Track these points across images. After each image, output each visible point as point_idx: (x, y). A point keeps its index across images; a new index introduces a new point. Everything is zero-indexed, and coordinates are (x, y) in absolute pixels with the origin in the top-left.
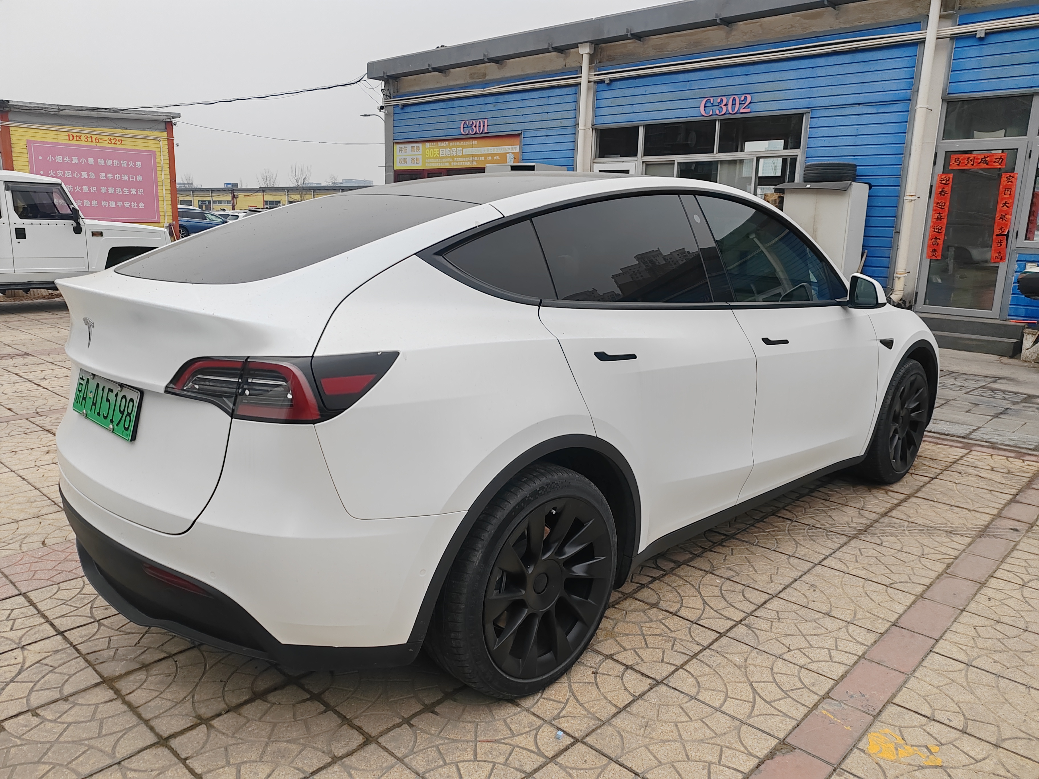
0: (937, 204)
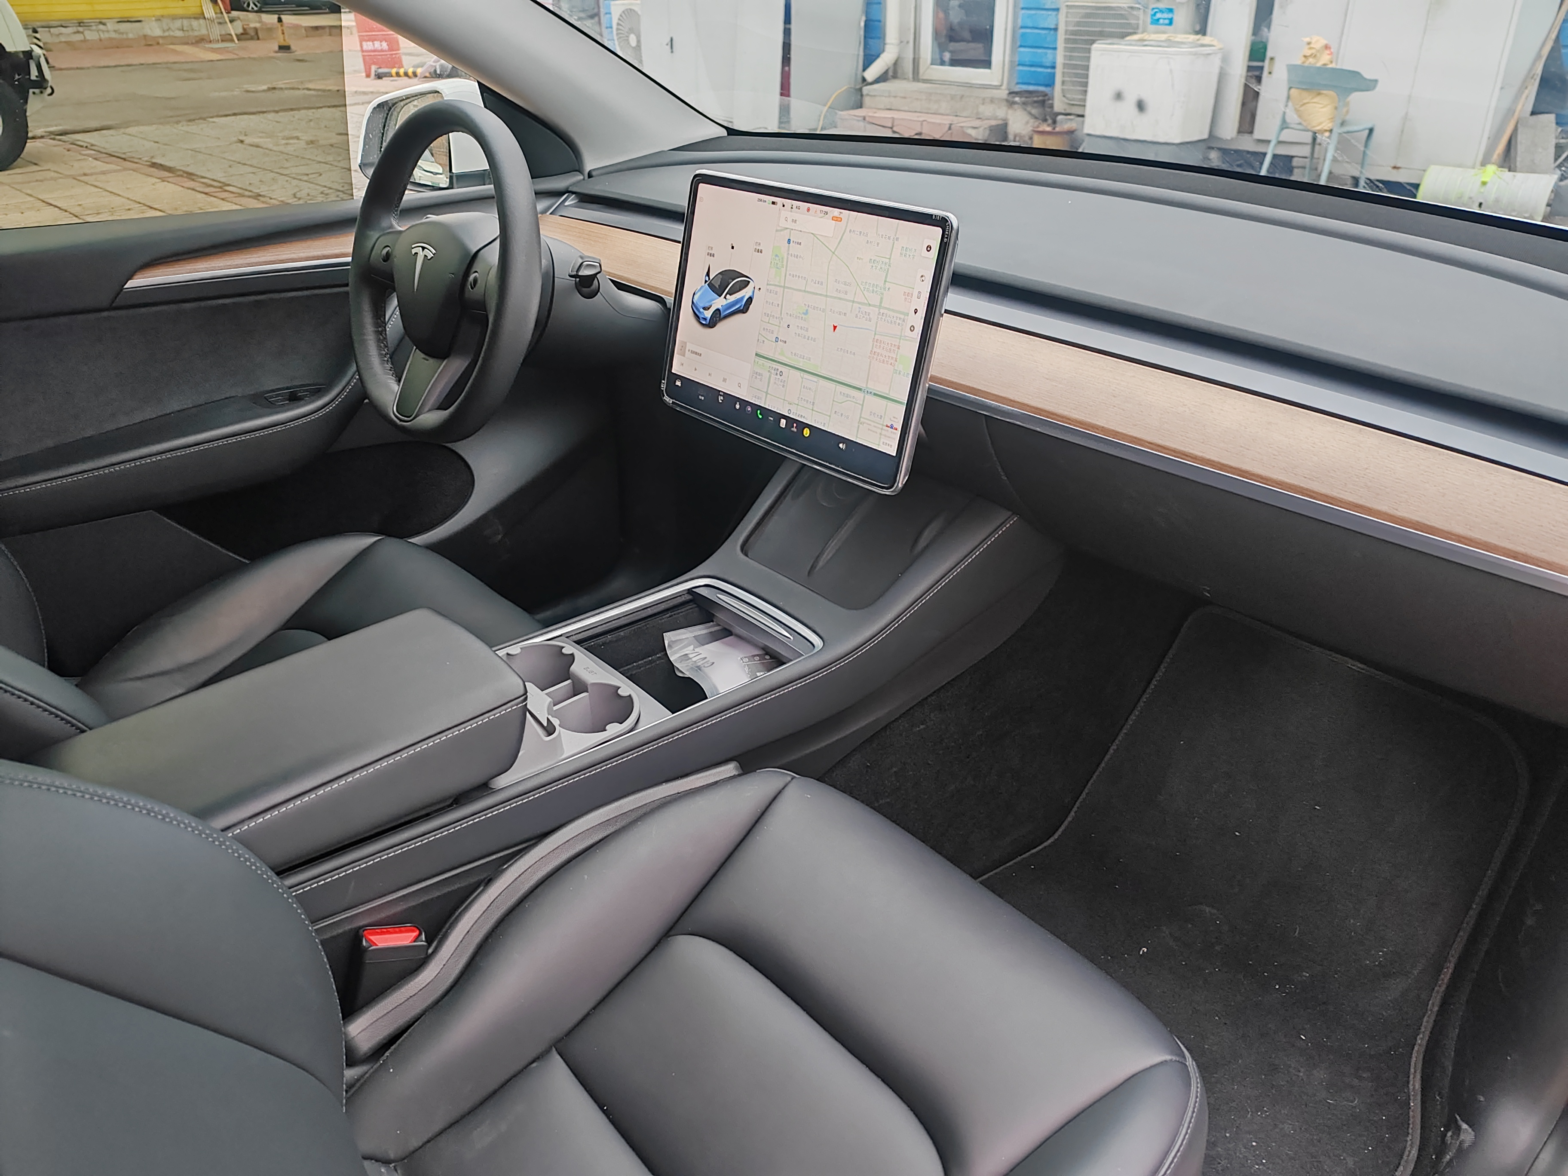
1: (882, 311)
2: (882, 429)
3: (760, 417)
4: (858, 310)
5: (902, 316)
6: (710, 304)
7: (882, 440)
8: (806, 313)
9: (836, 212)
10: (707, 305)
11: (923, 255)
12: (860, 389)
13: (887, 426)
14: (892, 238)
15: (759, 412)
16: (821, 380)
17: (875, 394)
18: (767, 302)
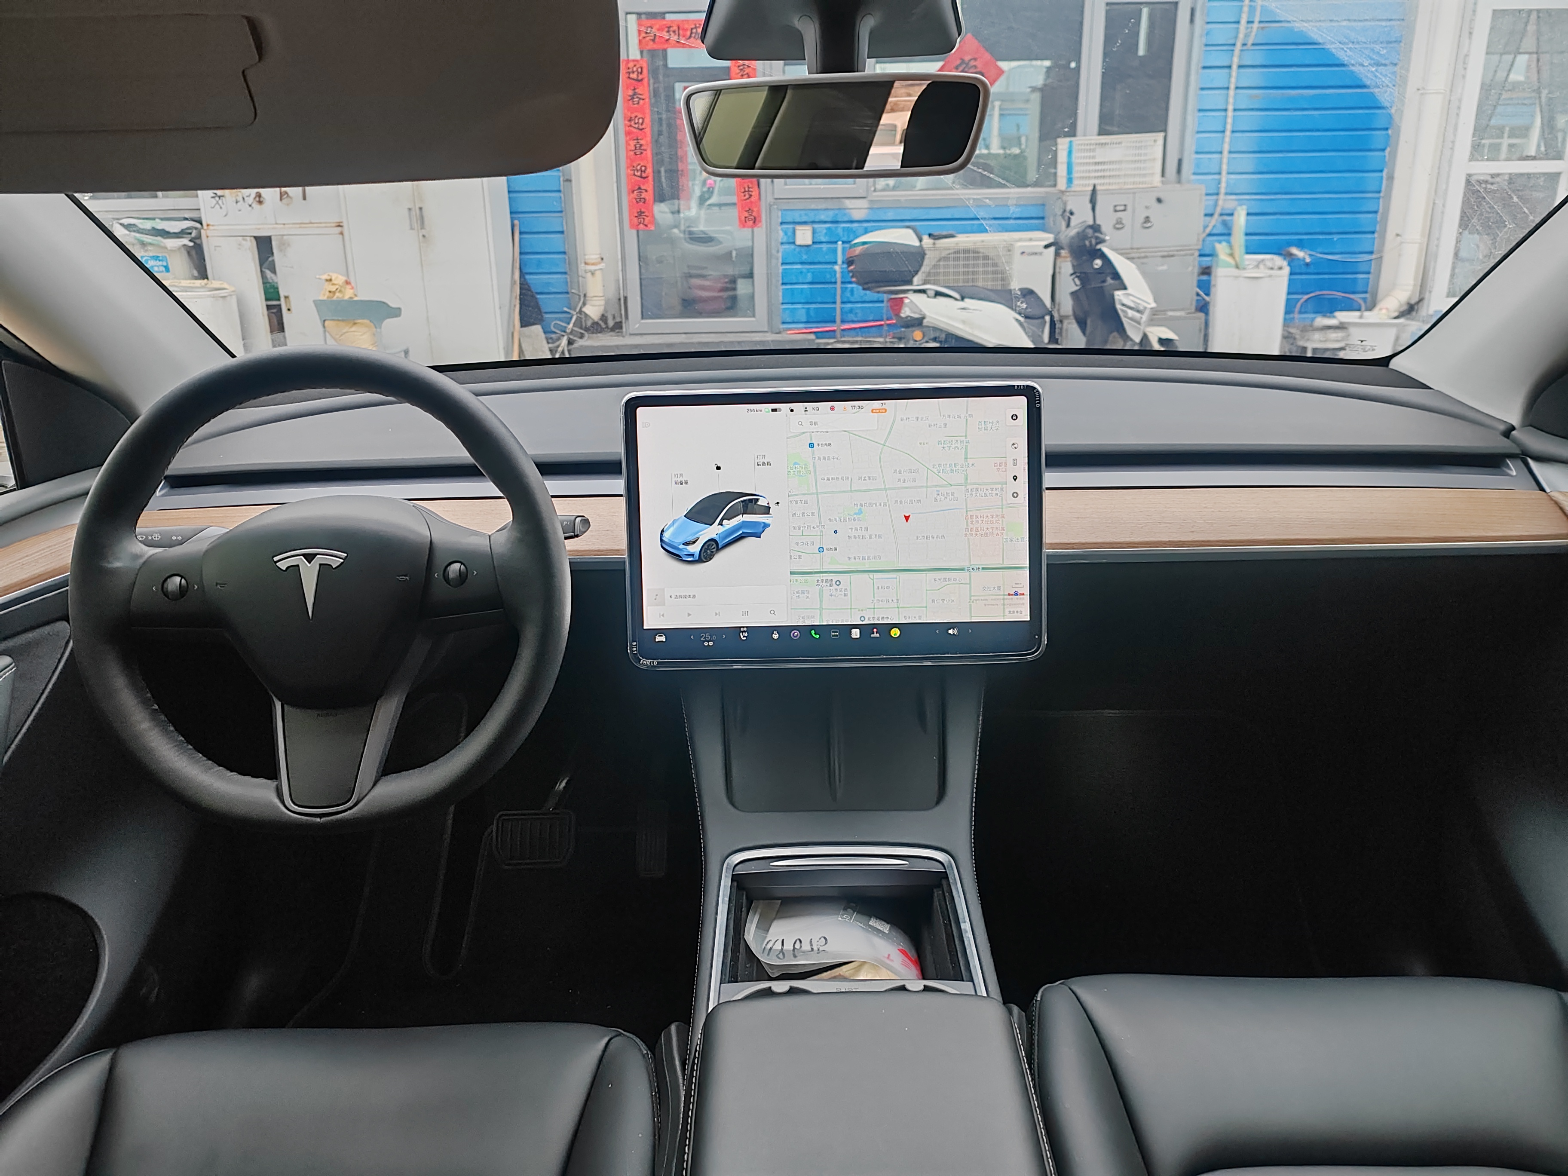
0: (630, 121)
1: (969, 487)
2: (1004, 599)
3: (817, 636)
4: (936, 493)
5: (1000, 486)
6: (697, 536)
7: (1007, 611)
8: (860, 512)
9: (877, 404)
10: (691, 538)
11: (1008, 424)
12: (962, 569)
13: (1009, 595)
14: (963, 416)
15: (813, 632)
16: (902, 574)
17: (983, 569)
18: (793, 514)
